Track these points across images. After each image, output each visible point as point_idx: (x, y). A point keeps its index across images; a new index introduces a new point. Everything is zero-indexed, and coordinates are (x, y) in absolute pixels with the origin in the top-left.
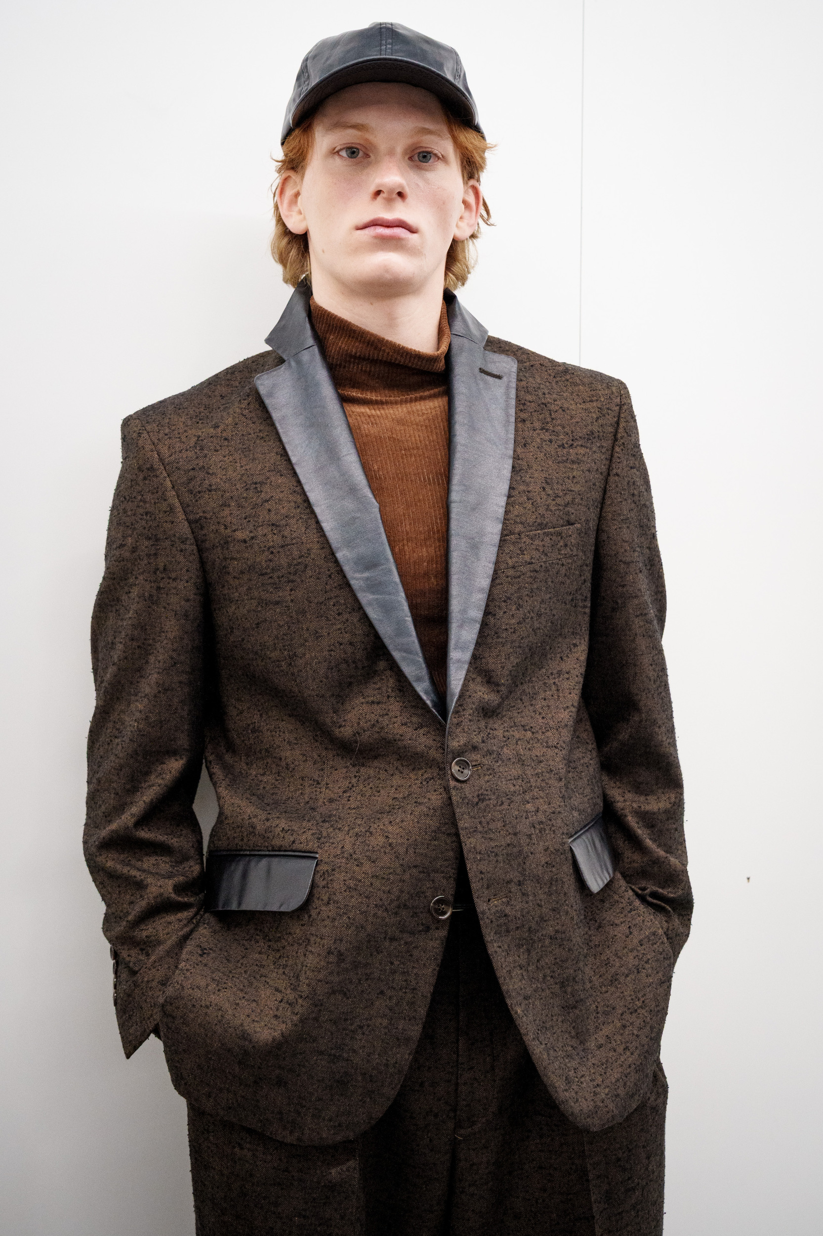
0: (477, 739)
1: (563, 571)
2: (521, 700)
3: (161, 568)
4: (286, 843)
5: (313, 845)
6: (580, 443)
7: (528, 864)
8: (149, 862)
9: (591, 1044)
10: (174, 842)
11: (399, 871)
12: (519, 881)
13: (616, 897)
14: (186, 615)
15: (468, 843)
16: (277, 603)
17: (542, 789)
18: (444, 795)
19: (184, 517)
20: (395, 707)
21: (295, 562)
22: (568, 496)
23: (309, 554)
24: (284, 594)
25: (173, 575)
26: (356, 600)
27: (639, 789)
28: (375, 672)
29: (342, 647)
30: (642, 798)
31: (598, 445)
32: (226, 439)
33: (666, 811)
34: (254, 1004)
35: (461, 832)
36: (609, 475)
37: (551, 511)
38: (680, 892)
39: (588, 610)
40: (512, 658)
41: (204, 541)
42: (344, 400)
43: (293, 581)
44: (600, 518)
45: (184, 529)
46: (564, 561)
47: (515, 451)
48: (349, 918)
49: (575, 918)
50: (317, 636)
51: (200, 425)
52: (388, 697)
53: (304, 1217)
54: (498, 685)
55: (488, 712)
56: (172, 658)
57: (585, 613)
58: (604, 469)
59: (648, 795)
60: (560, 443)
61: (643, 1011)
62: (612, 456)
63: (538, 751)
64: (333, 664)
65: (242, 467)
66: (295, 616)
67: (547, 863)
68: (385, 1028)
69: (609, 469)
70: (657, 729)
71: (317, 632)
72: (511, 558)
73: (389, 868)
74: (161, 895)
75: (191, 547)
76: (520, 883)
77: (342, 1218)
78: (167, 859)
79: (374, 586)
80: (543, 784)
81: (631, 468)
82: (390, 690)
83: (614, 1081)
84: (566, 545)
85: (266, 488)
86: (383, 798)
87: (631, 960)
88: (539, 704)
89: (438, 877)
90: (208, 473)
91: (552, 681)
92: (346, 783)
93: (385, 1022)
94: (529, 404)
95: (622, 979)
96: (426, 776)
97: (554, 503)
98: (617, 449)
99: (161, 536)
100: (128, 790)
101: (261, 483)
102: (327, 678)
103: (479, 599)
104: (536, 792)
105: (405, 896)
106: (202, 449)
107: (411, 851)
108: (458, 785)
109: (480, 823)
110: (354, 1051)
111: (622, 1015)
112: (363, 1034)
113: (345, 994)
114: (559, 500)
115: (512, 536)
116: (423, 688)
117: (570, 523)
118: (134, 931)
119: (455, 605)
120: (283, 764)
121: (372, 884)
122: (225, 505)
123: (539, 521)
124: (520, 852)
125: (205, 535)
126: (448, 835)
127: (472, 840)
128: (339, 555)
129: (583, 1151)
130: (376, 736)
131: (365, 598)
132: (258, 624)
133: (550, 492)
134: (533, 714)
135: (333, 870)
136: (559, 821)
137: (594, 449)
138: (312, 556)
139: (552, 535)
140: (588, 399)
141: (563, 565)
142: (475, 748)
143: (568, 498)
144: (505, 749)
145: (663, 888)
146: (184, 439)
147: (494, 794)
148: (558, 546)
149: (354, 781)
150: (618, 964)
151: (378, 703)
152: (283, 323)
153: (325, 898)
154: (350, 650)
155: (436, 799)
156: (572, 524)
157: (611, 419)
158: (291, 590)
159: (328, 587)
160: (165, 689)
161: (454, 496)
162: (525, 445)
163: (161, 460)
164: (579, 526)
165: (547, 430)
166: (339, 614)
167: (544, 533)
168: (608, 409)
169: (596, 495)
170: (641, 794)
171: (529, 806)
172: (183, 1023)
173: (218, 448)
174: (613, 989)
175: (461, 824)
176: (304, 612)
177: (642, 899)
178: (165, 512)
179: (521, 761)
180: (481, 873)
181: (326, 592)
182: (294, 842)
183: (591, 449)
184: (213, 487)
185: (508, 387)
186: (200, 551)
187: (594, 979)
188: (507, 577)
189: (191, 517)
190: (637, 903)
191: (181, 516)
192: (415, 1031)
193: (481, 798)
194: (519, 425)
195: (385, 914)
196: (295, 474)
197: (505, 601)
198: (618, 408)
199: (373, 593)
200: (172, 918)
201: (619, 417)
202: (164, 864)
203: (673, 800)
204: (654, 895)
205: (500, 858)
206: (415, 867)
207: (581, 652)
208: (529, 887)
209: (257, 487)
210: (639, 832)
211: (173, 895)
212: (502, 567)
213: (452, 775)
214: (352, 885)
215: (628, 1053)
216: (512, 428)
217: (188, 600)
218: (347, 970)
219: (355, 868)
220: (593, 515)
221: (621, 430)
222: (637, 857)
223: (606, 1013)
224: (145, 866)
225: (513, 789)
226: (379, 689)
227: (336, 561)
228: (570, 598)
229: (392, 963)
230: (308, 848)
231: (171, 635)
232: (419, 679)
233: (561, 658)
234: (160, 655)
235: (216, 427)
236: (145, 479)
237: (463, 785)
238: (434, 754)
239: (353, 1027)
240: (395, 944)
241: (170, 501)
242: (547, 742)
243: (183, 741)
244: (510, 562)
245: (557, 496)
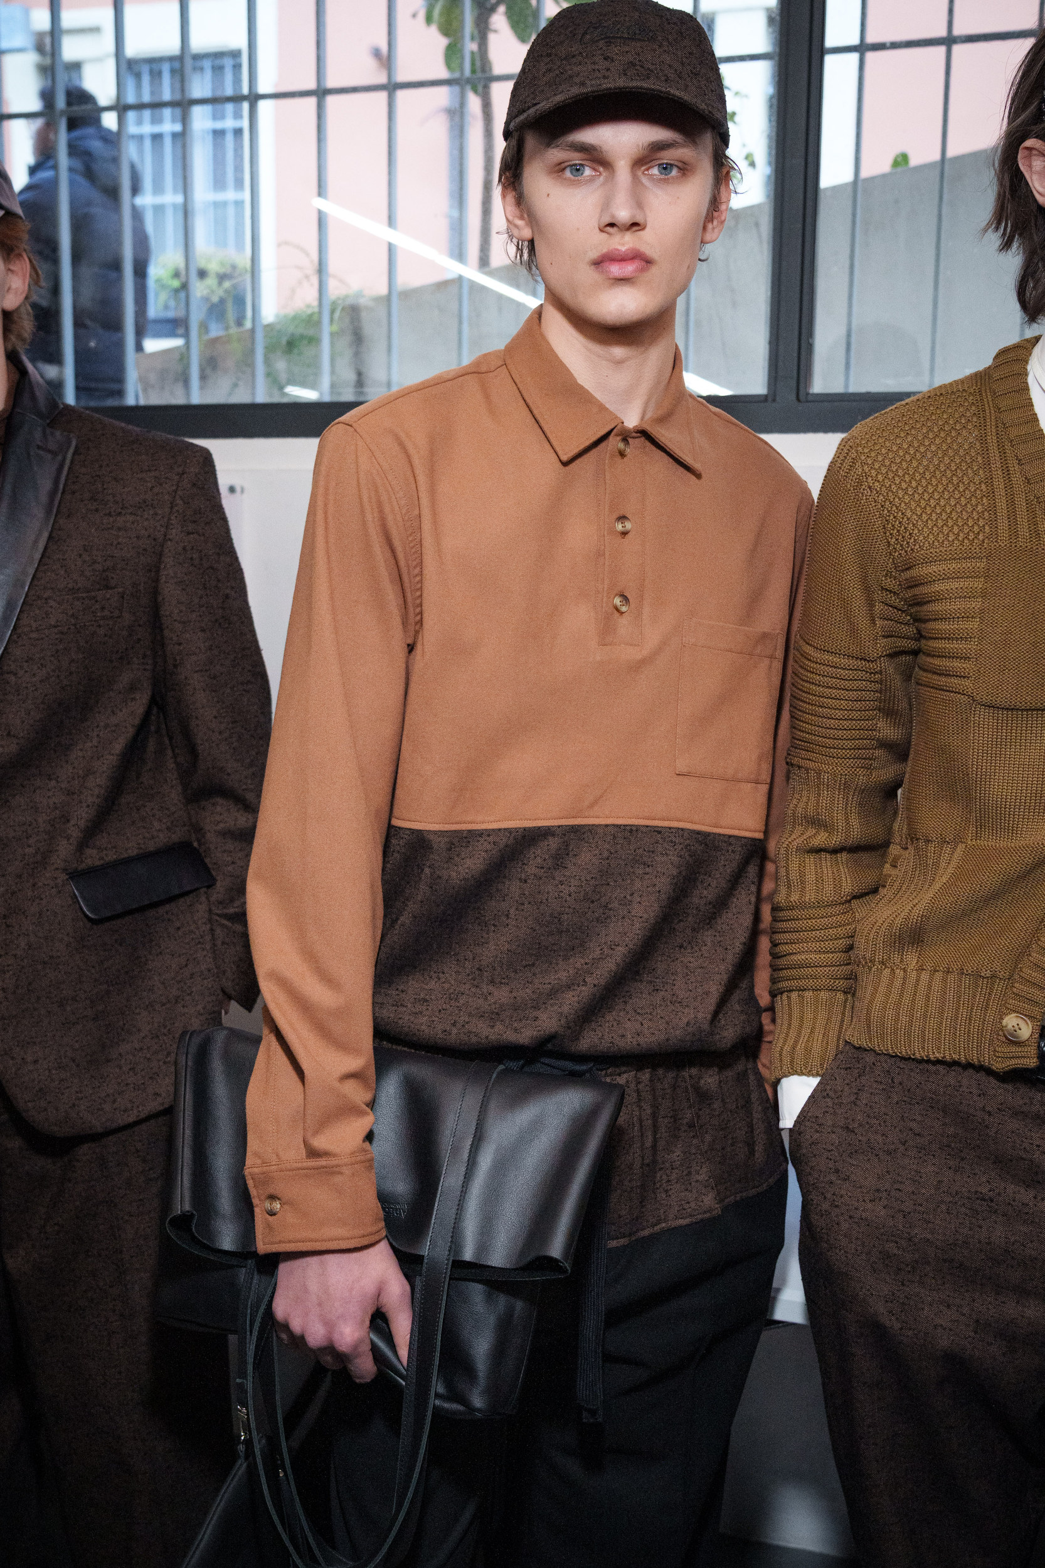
1: (102, 632)
6: (129, 511)
22: (109, 562)
31: (150, 512)
36: (164, 540)
37: (87, 576)
44: (156, 581)
46: (101, 622)
58: (157, 535)
60: (107, 511)
62: (167, 522)
69: (165, 534)
72: (35, 621)
81: (189, 534)
84: (103, 608)
94: (81, 476)
97: (91, 568)
98: (172, 516)
114: (98, 566)
115: (39, 602)
117: (107, 587)
123: (70, 586)
133: (88, 558)
137: (144, 516)
139: (84, 599)
140: (147, 468)
141: (101, 626)
143: (109, 564)
148: (94, 609)
156: (114, 588)
157: (168, 487)
162: (69, 516)
164: (122, 589)
165: (95, 500)
167: (76, 597)
168: (167, 477)
169: (148, 559)
183: (142, 516)
185: (61, 463)
188: (32, 639)
197: (27, 662)
212: (26, 629)
220: (143, 580)
244: (34, 625)
245: (95, 562)
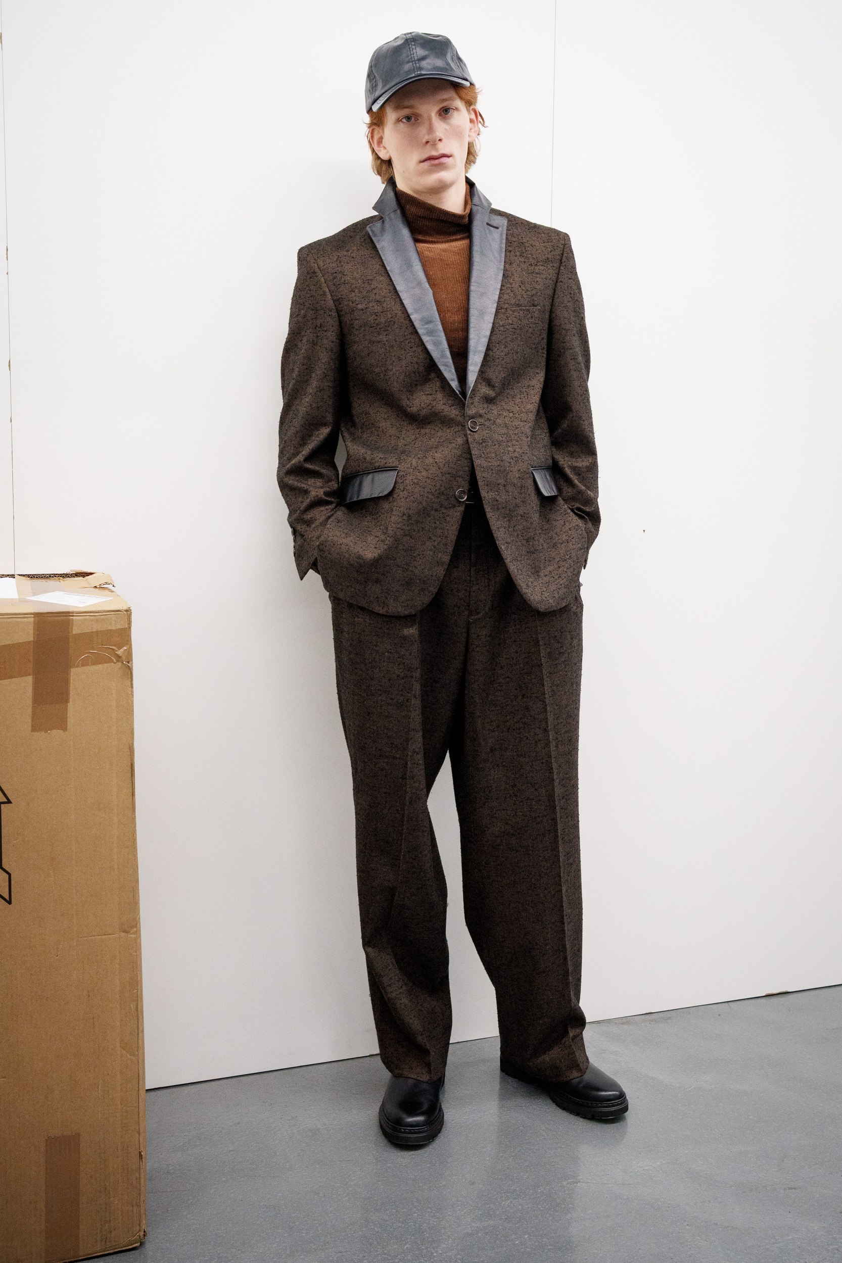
0: (482, 412)
1: (530, 330)
2: (507, 397)
3: (319, 326)
4: (382, 464)
5: (396, 463)
6: (541, 264)
7: (509, 477)
8: (311, 481)
9: (542, 574)
10: (324, 471)
11: (440, 475)
12: (504, 485)
13: (558, 508)
14: (332, 350)
15: (477, 462)
16: (379, 342)
17: (517, 441)
18: (465, 439)
19: (330, 298)
20: (439, 396)
21: (389, 320)
22: (533, 291)
23: (396, 316)
24: (383, 337)
25: (325, 329)
26: (421, 340)
27: (572, 454)
28: (430, 380)
29: (412, 365)
30: (574, 460)
31: (551, 265)
32: (353, 257)
33: (587, 467)
34: (365, 543)
35: (473, 456)
36: (557, 282)
37: (524, 298)
38: (593, 509)
39: (545, 356)
40: (501, 373)
41: (341, 311)
42: (416, 241)
43: (387, 330)
44: (552, 305)
45: (331, 303)
46: (531, 325)
47: (504, 267)
48: (414, 498)
49: (535, 507)
50: (400, 360)
51: (340, 250)
52: (436, 391)
53: (390, 653)
54: (494, 387)
55: (489, 400)
56: (324, 373)
57: (543, 356)
58: (554, 278)
59: (577, 458)
60: (529, 263)
61: (570, 561)
62: (559, 272)
63: (516, 423)
64: (407, 374)
65: (361, 271)
66: (388, 349)
67: (519, 477)
68: (432, 556)
69: (557, 278)
70: (582, 422)
71: (399, 357)
72: (501, 321)
73: (435, 474)
74: (317, 496)
75: (334, 314)
76: (504, 486)
77: (410, 655)
78: (321, 480)
79: (430, 333)
80: (518, 439)
81: (570, 279)
82: (437, 388)
83: (552, 590)
84: (532, 317)
85: (374, 282)
86: (434, 441)
87: (564, 537)
88: (517, 400)
89: (460, 480)
90: (344, 275)
91: (524, 390)
92: (414, 437)
93: (431, 553)
94: (513, 242)
95: (559, 545)
96: (455, 430)
97: (526, 294)
98: (562, 268)
99: (319, 308)
100: (301, 445)
101: (371, 280)
102: (404, 381)
103: (484, 341)
104: (514, 442)
105: (443, 489)
106: (340, 262)
107: (447, 465)
108: (472, 433)
109: (483, 453)
110: (415, 567)
111: (558, 562)
112: (420, 558)
113: (411, 537)
114: (528, 293)
115: (503, 310)
116: (454, 384)
117: (534, 305)
118: (303, 515)
119: (472, 343)
120: (381, 429)
121: (426, 482)
122: (353, 291)
123: (517, 303)
124: (505, 470)
125: (341, 307)
126: (466, 458)
127: (478, 460)
128: (412, 317)
129: (537, 630)
130: (430, 411)
131: (425, 339)
132: (369, 353)
133: (524, 288)
134: (514, 405)
135: (406, 474)
136: (526, 457)
137: (549, 267)
138: (398, 317)
139: (524, 311)
140: (546, 241)
141: (530, 327)
142: (481, 416)
143: (534, 292)
144: (498, 420)
145: (584, 507)
146: (331, 257)
147: (491, 440)
148: (528, 317)
149: (418, 436)
150: (557, 539)
151: (431, 395)
152: (382, 199)
153: (402, 488)
154: (416, 366)
155: (460, 441)
156: (536, 306)
157: (558, 252)
158: (386, 335)
159: (406, 333)
160: (320, 390)
161: (472, 288)
162: (510, 264)
163: (319, 268)
164: (539, 307)
165: (523, 257)
166: (411, 348)
167: (520, 309)
168: (557, 246)
169: (549, 292)
170: (574, 458)
171: (510, 449)
172: (329, 554)
173: (349, 262)
174: (554, 550)
175: (473, 452)
176: (392, 347)
177: (572, 510)
178: (321, 295)
179: (506, 426)
180: (484, 477)
181: (405, 336)
182: (386, 463)
183: (547, 267)
184: (346, 282)
185: (501, 234)
186: (339, 316)
187: (544, 545)
188: (500, 331)
189: (335, 298)
190: (569, 511)
191: (329, 297)
192: (446, 558)
193: (484, 441)
194: (508, 254)
195: (432, 497)
196: (389, 275)
197: (498, 343)
198: (562, 246)
199: (429, 336)
200: (323, 508)
201: (563, 251)
202: (319, 482)
203: (590, 461)
204: (578, 509)
205: (494, 472)
206: (449, 474)
207: (541, 376)
208: (510, 488)
209: (369, 282)
210: (572, 476)
211: (323, 496)
212: (497, 326)
213: (469, 428)
214: (416, 482)
215: (560, 579)
216: (503, 255)
217: (333, 342)
218: (412, 524)
219: (418, 474)
220: (548, 303)
221: (564, 258)
222: (570, 490)
223: (550, 561)
224: (309, 483)
225: (501, 439)
226: (431, 388)
227: (410, 320)
228: (534, 346)
229: (435, 523)
230: (393, 465)
231: (323, 361)
232: (453, 380)
233: (530, 379)
234: (318, 372)
235: (348, 251)
236: (311, 278)
237: (474, 433)
238: (459, 418)
239: (415, 555)
240: (437, 513)
241: (324, 289)
242: (521, 419)
243: (330, 418)
244: (501, 323)
245: (527, 290)
